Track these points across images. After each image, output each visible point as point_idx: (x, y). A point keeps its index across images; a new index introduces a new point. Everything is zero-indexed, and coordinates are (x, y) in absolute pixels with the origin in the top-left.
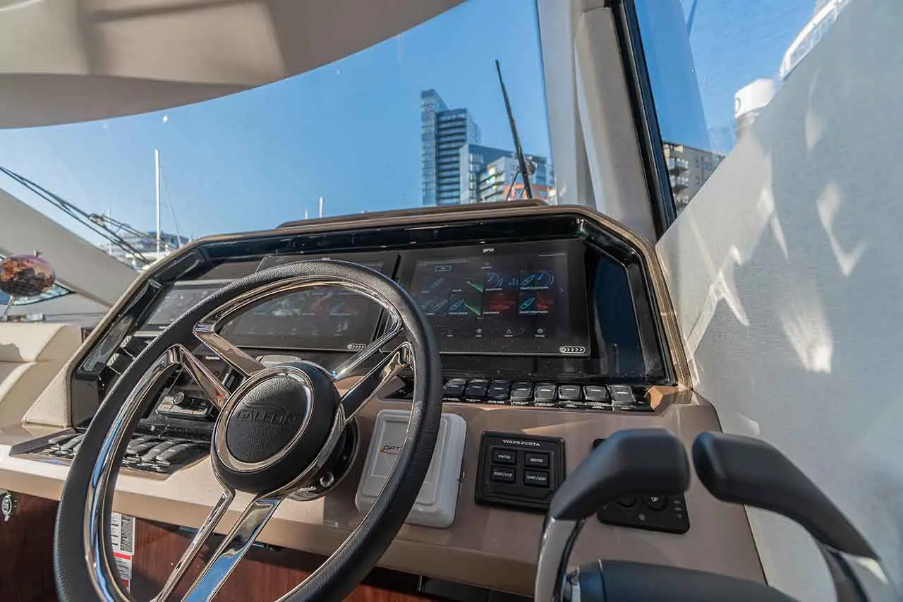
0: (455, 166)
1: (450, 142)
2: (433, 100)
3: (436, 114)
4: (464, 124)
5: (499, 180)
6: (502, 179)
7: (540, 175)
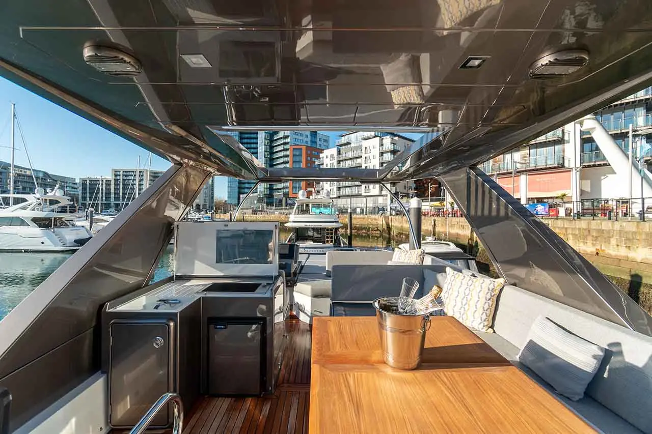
5: (286, 141)
6: (288, 140)
7: (313, 140)
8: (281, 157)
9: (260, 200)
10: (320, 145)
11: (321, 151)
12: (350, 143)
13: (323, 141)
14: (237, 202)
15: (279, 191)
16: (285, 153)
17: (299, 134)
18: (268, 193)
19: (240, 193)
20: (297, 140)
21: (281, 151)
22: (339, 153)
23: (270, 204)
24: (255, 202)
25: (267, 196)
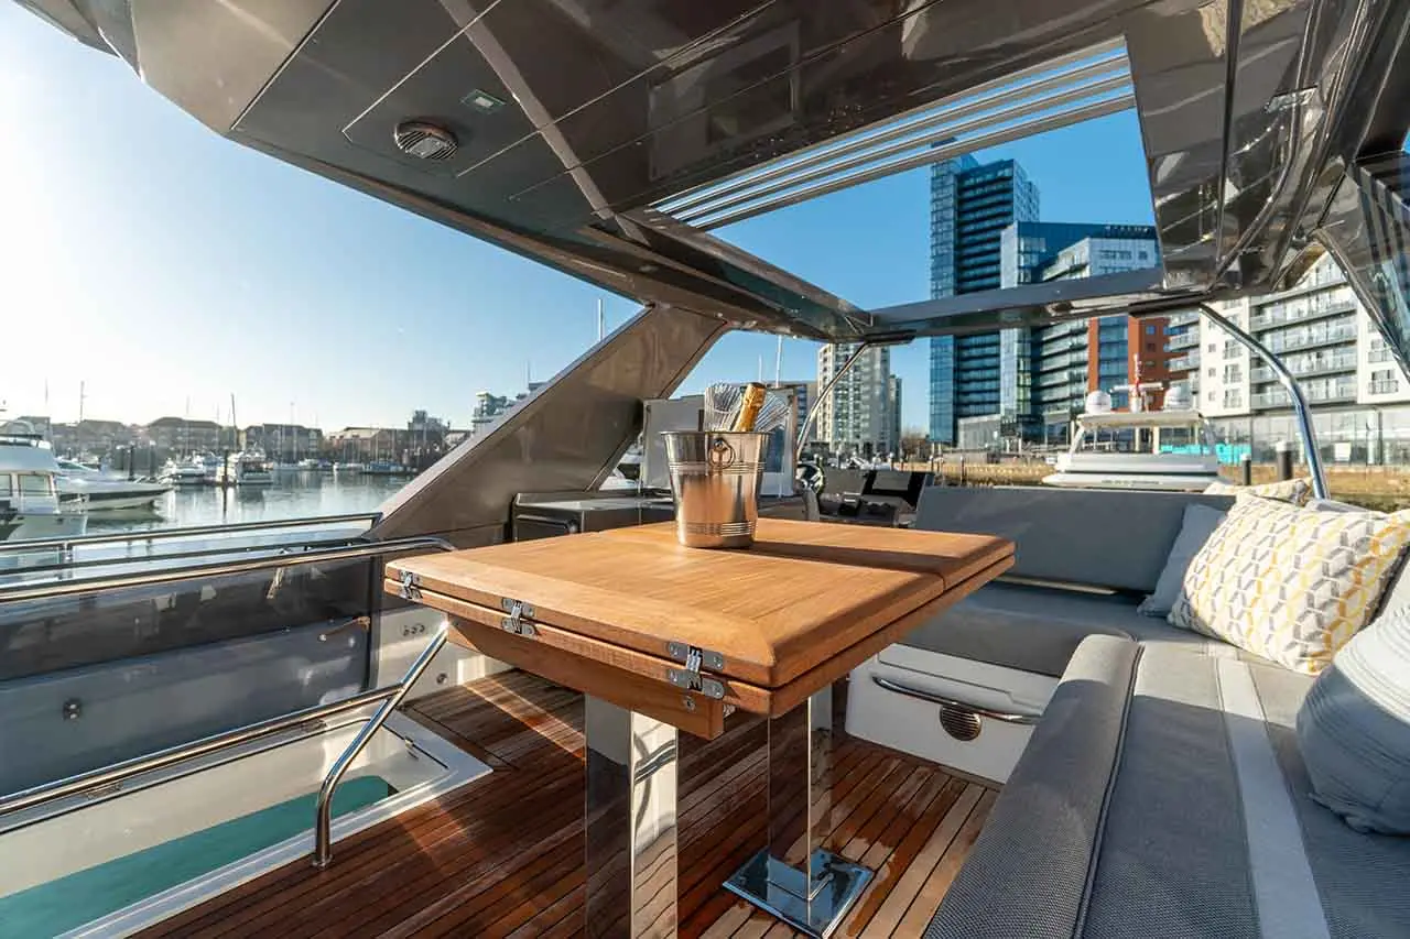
0: (993, 257)
1: (984, 219)
3: (956, 176)
4: (1006, 186)
5: (1079, 276)
6: (1086, 273)
9: (1006, 430)
14: (951, 437)
15: (1060, 405)
18: (1028, 411)
19: (957, 415)
20: (1110, 270)
23: (1033, 437)
24: (996, 434)
25: (1027, 419)
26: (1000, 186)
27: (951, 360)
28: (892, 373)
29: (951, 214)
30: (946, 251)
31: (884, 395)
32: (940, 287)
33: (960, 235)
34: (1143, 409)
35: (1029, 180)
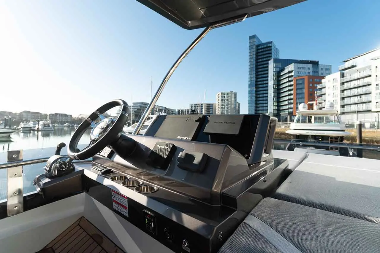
0: (266, 69)
1: (264, 58)
2: (255, 40)
3: (256, 45)
4: (271, 49)
5: (290, 74)
6: (292, 74)
7: (315, 71)
8: (286, 87)
10: (322, 74)
11: (323, 78)
12: (355, 66)
13: (324, 70)
15: (285, 111)
16: (290, 84)
17: (302, 68)
18: (276, 112)
19: (256, 113)
20: (299, 73)
21: (286, 82)
22: (343, 76)
25: (276, 115)
26: (269, 49)
27: (254, 97)
28: (237, 101)
29: (254, 56)
30: (253, 67)
31: (235, 108)
32: (251, 77)
33: (257, 62)
34: (318, 110)
35: (277, 47)
